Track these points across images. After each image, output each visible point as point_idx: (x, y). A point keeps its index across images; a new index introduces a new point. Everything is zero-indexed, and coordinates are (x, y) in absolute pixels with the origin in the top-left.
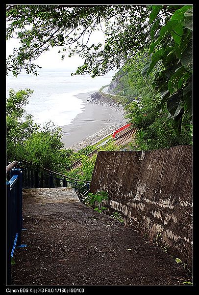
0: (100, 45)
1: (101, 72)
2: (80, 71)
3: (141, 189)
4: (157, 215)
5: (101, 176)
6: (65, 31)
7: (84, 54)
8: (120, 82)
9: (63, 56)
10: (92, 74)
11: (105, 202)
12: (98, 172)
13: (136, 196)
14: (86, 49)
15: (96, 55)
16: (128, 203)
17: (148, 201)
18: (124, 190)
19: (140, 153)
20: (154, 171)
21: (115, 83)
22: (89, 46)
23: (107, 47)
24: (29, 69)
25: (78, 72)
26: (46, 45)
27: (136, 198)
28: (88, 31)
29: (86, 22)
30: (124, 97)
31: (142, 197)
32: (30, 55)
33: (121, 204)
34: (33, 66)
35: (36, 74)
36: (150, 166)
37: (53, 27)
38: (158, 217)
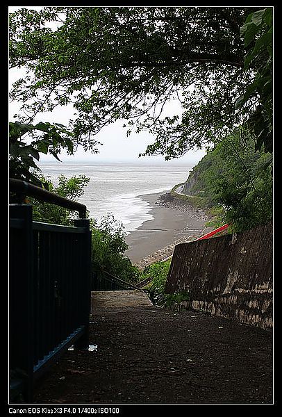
0: (176, 118)
1: (177, 152)
2: (151, 150)
3: (232, 279)
4: (253, 304)
5: (180, 274)
6: (132, 100)
7: (155, 130)
8: (199, 179)
9: (129, 132)
10: (166, 155)
11: (185, 304)
12: (176, 270)
13: (226, 289)
14: (158, 123)
15: (171, 131)
16: (216, 300)
17: (241, 290)
18: (210, 285)
19: (229, 237)
20: (248, 253)
21: (193, 182)
22: (162, 119)
23: (185, 121)
24: (88, 145)
25: (147, 152)
26: (108, 117)
27: (226, 291)
28: (161, 100)
29: (158, 90)
30: (204, 199)
31: (234, 288)
32: (89, 128)
33: (206, 303)
34: (92, 143)
35: (96, 152)
36: (243, 249)
37: (117, 95)
38: (254, 306)
